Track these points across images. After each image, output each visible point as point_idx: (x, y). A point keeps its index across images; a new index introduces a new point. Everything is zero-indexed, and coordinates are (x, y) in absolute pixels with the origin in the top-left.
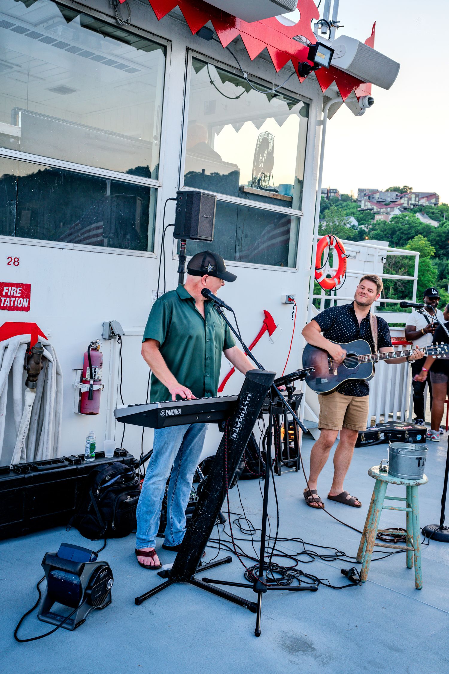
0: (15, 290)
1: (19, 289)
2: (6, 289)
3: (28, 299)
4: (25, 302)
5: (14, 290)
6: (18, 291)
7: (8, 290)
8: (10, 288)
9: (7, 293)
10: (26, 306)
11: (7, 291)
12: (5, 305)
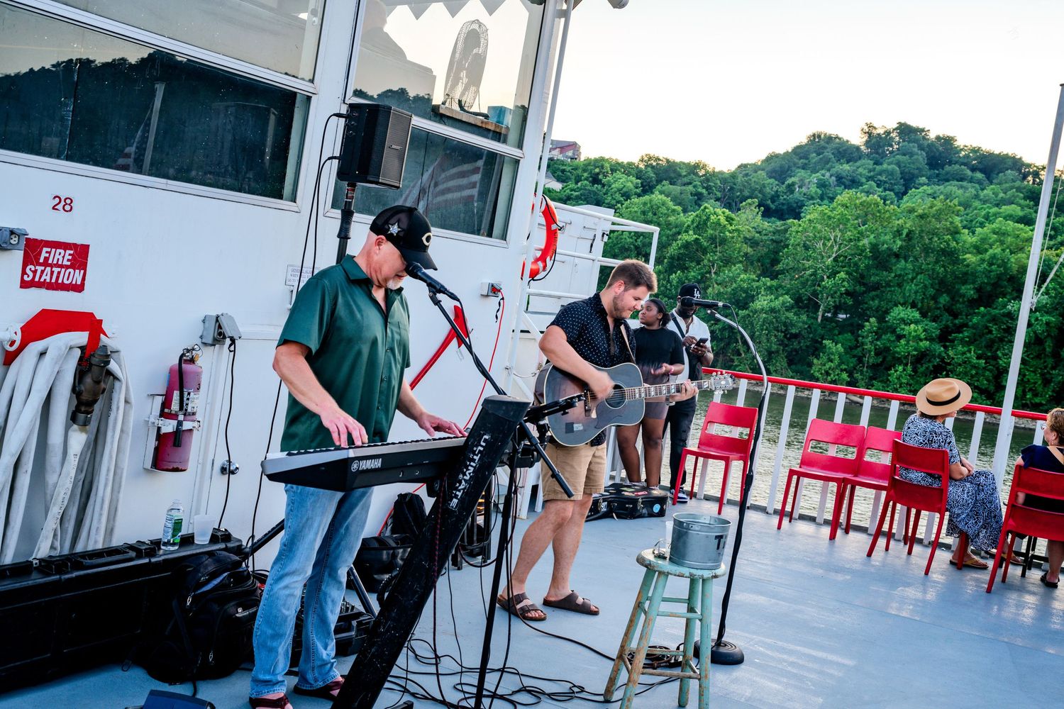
0: (62, 254)
1: (69, 252)
2: (47, 252)
3: (82, 272)
4: (77, 277)
5: (60, 254)
6: (67, 257)
7: (49, 253)
8: (53, 250)
9: (46, 259)
10: (79, 283)
11: (47, 255)
12: (42, 280)
